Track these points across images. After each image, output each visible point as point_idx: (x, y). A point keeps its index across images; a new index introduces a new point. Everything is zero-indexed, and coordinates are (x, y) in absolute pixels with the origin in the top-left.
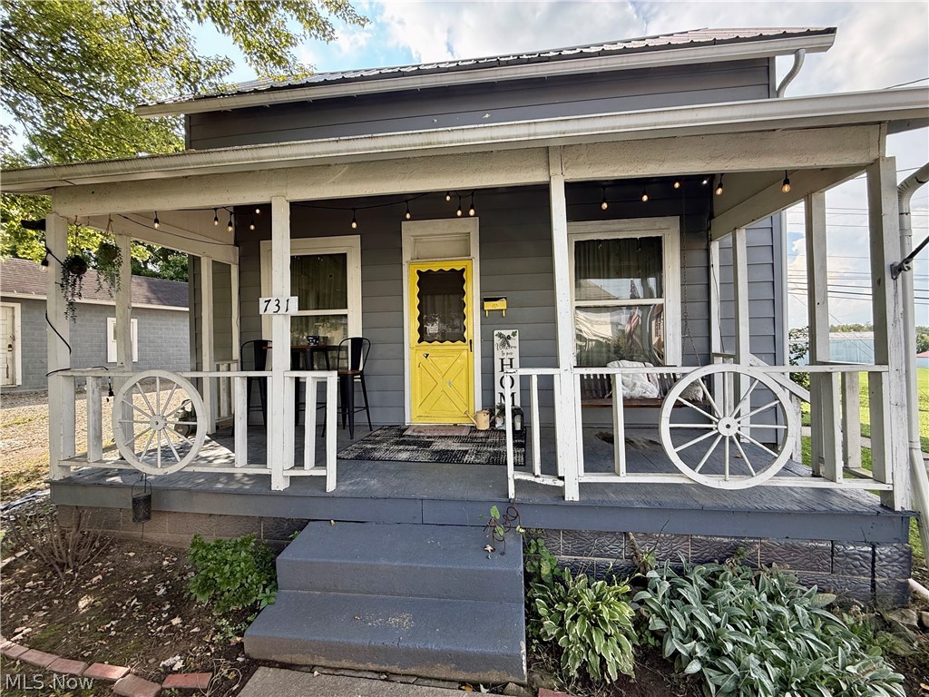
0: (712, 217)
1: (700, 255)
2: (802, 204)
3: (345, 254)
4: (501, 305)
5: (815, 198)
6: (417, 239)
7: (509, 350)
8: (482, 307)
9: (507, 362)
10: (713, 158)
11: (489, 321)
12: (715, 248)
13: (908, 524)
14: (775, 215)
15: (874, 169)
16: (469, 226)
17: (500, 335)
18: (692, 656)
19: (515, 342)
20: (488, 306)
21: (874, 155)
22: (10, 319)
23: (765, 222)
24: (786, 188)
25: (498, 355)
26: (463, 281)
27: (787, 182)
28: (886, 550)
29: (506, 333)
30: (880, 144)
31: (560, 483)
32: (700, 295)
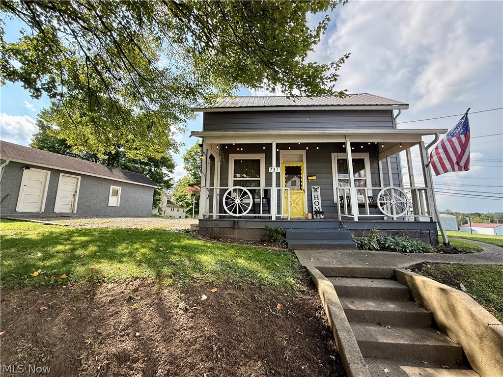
0: (378, 153)
1: (376, 165)
2: (405, 151)
3: (259, 160)
4: (314, 178)
5: (408, 149)
6: (284, 156)
7: (317, 193)
8: (307, 179)
9: (316, 197)
10: (384, 139)
11: (310, 183)
12: (380, 162)
13: (436, 224)
14: (397, 154)
15: (420, 143)
16: (303, 152)
17: (314, 188)
18: (392, 245)
19: (319, 190)
20: (310, 178)
21: (420, 141)
22: (76, 183)
23: (394, 156)
24: (401, 146)
25: (313, 194)
26: (301, 170)
27: (401, 145)
28: (432, 231)
29: (316, 187)
30: (421, 138)
31: (353, 216)
32: (377, 177)
